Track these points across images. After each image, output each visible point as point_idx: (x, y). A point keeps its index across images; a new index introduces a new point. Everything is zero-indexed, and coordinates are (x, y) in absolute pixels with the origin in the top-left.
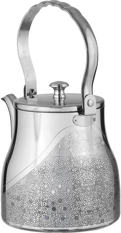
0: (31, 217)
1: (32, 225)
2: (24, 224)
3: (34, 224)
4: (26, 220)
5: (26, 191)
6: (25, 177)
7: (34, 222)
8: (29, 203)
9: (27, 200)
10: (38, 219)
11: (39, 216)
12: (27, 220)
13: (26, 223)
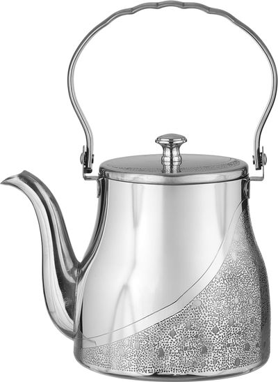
0: (216, 356)
1: (217, 368)
2: (203, 370)
3: (220, 366)
4: (206, 363)
5: (207, 314)
6: (203, 292)
7: (221, 363)
8: (212, 333)
9: (210, 328)
10: (227, 356)
11: (228, 352)
12: (208, 363)
13: (206, 367)
